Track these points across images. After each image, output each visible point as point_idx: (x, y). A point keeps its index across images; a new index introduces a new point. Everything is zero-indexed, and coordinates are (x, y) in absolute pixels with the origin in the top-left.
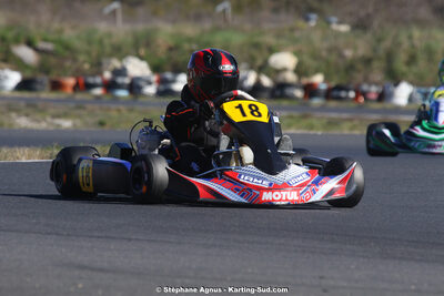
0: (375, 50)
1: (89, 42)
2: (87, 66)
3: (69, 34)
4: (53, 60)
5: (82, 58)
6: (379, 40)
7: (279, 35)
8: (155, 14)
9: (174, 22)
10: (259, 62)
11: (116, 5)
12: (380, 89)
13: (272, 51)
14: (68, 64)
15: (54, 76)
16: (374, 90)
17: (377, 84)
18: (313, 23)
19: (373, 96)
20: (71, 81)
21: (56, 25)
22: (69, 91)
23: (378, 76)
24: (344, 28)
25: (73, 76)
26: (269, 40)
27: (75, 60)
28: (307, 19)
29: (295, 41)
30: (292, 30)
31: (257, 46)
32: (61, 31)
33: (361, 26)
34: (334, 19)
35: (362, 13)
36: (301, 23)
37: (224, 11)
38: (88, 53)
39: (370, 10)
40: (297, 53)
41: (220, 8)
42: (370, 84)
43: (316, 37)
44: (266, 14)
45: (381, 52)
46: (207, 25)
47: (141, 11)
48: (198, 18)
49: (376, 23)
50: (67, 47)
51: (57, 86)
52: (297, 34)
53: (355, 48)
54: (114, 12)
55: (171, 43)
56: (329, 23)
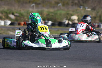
0: (97, 15)
1: (27, 13)
2: (27, 19)
3: (22, 12)
4: (18, 18)
5: (25, 17)
6: (98, 12)
7: (73, 12)
8: (43, 6)
9: (48, 8)
10: (69, 18)
11: (34, 4)
12: (98, 24)
13: (72, 15)
14: (22, 19)
15: (19, 22)
16: (97, 25)
17: (97, 23)
18: (81, 8)
19: (96, 26)
20: (23, 23)
21: (19, 9)
22: (22, 25)
23: (98, 21)
24: (89, 10)
25: (23, 22)
26: (71, 12)
27: (24, 18)
28: (80, 8)
29: (77, 13)
30: (76, 10)
31: (68, 14)
32: (20, 11)
33: (93, 9)
34: (87, 7)
35: (94, 6)
36: (79, 8)
37: (60, 6)
38: (27, 16)
39: (96, 5)
40: (78, 16)
41: (59, 5)
42: (96, 23)
43: (82, 12)
44: (70, 6)
45: (98, 15)
46: (56, 9)
47: (40, 6)
48: (54, 7)
49: (97, 8)
50: (22, 15)
51: (19, 24)
52: (78, 11)
53: (92, 14)
54: (33, 6)
55: (47, 13)
56: (85, 8)
